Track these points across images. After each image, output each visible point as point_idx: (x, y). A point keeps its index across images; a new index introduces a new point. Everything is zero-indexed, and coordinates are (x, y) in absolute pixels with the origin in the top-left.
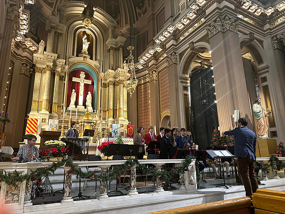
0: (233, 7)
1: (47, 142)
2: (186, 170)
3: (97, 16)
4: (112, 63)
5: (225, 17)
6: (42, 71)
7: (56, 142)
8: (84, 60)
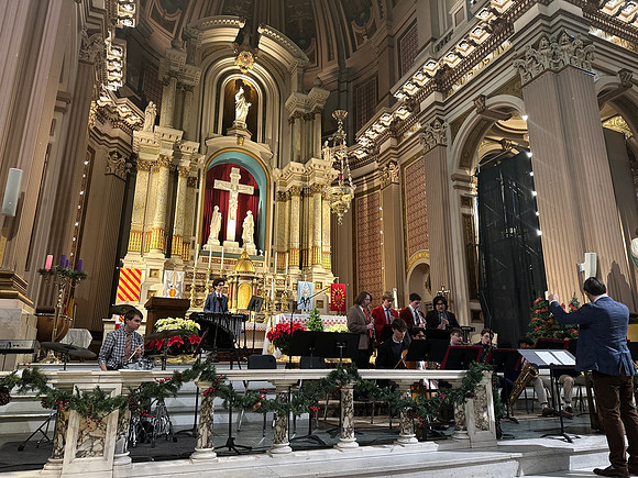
0: (578, 11)
1: (160, 322)
2: (469, 396)
3: (267, 45)
4: (298, 146)
5: (559, 36)
6: (151, 167)
7: (180, 322)
8: (238, 143)
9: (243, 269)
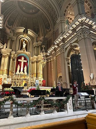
0: (88, 28)
1: (5, 89)
4: (36, 53)
5: (85, 32)
6: (5, 57)
7: (9, 89)
8: (23, 52)
9: (24, 78)
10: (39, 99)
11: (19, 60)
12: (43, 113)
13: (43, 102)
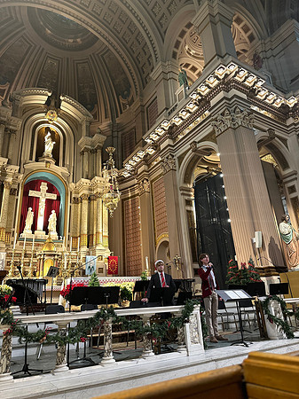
2: (186, 322)
3: (66, 107)
4: (86, 169)
5: (235, 109)
8: (46, 167)
9: (47, 250)
10: (98, 315)
11: (32, 193)
12: (110, 359)
13: (110, 325)
